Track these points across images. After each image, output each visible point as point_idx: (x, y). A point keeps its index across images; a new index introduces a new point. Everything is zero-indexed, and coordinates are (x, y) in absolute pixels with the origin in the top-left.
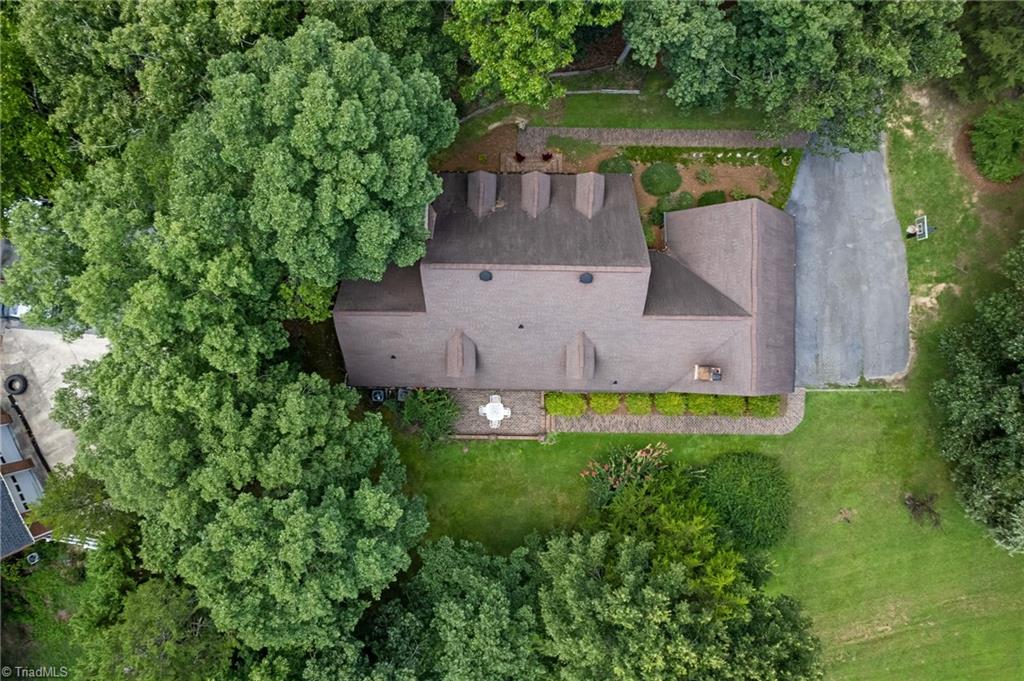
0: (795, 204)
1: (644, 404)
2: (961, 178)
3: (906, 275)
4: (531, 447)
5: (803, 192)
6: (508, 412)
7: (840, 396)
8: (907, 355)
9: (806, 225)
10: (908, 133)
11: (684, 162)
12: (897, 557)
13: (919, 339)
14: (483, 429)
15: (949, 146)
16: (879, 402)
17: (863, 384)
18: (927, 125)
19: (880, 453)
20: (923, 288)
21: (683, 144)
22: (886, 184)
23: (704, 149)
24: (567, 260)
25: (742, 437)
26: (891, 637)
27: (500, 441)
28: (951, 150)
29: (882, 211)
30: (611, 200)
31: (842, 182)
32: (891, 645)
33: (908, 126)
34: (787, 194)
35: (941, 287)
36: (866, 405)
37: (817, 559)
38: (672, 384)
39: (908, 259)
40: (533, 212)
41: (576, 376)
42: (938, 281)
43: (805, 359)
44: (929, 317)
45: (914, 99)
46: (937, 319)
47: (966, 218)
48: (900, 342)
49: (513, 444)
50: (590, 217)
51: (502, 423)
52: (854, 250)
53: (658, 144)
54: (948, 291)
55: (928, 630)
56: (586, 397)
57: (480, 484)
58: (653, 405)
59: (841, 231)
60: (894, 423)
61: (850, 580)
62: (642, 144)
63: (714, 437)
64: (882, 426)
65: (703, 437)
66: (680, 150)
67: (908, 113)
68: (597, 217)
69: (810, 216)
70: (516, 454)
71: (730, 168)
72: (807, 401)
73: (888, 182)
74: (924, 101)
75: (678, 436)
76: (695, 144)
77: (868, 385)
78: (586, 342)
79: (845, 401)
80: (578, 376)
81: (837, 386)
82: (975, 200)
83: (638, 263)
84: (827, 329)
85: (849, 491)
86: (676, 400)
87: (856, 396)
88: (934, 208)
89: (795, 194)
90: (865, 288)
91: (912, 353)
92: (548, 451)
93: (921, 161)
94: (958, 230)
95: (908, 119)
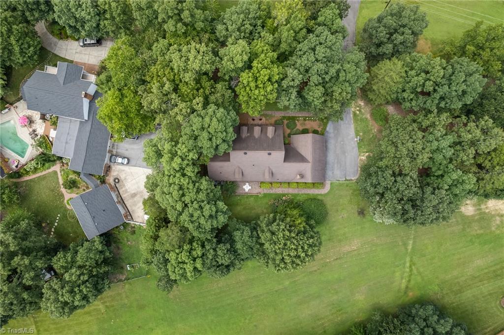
0: (327, 132)
1: (286, 185)
2: (372, 125)
3: (358, 151)
4: (256, 197)
5: (330, 129)
6: (250, 188)
7: (340, 183)
8: (357, 172)
9: (330, 137)
10: (358, 112)
11: (298, 120)
12: (356, 228)
13: (361, 168)
14: (244, 192)
15: (368, 116)
16: (351, 185)
17: (346, 180)
18: (363, 110)
19: (351, 199)
20: (362, 154)
21: (297, 115)
22: (353, 126)
23: (303, 117)
24: (265, 150)
25: (313, 194)
26: (355, 250)
27: (248, 196)
28: (369, 117)
29: (352, 133)
30: (276, 133)
31: (341, 126)
32: (356, 252)
33: (358, 110)
34: (325, 129)
35: (367, 154)
36: (347, 186)
37: (334, 228)
38: (293, 180)
39: (358, 146)
40: (257, 137)
41: (267, 178)
42: (367, 152)
43: (329, 173)
44: (364, 162)
45: (360, 103)
46: (366, 163)
47: (373, 135)
48: (356, 169)
49: (252, 196)
50: (271, 138)
51: (249, 190)
52: (343, 144)
53: (290, 115)
54: (369, 155)
55: (366, 248)
56: (271, 183)
57: (243, 207)
58: (289, 186)
59: (340, 139)
60: (354, 190)
61: (344, 234)
62: (286, 115)
63: (305, 194)
64: (351, 191)
65: (302, 194)
66: (296, 117)
67: (358, 107)
68: (273, 138)
69: (332, 135)
70: (252, 199)
71: (310, 122)
72: (331, 185)
73: (353, 125)
74: (362, 104)
75: (296, 194)
76: (300, 116)
77: (348, 180)
78: (270, 169)
79: (341, 185)
80: (268, 178)
81: (339, 181)
82: (375, 131)
83: (282, 150)
84: (336, 165)
85: (343, 209)
86: (295, 184)
87: (344, 183)
88: (365, 133)
89: (328, 129)
90: (346, 154)
91: (359, 172)
92: (261, 198)
93: (362, 120)
94: (371, 139)
95: (358, 109)
